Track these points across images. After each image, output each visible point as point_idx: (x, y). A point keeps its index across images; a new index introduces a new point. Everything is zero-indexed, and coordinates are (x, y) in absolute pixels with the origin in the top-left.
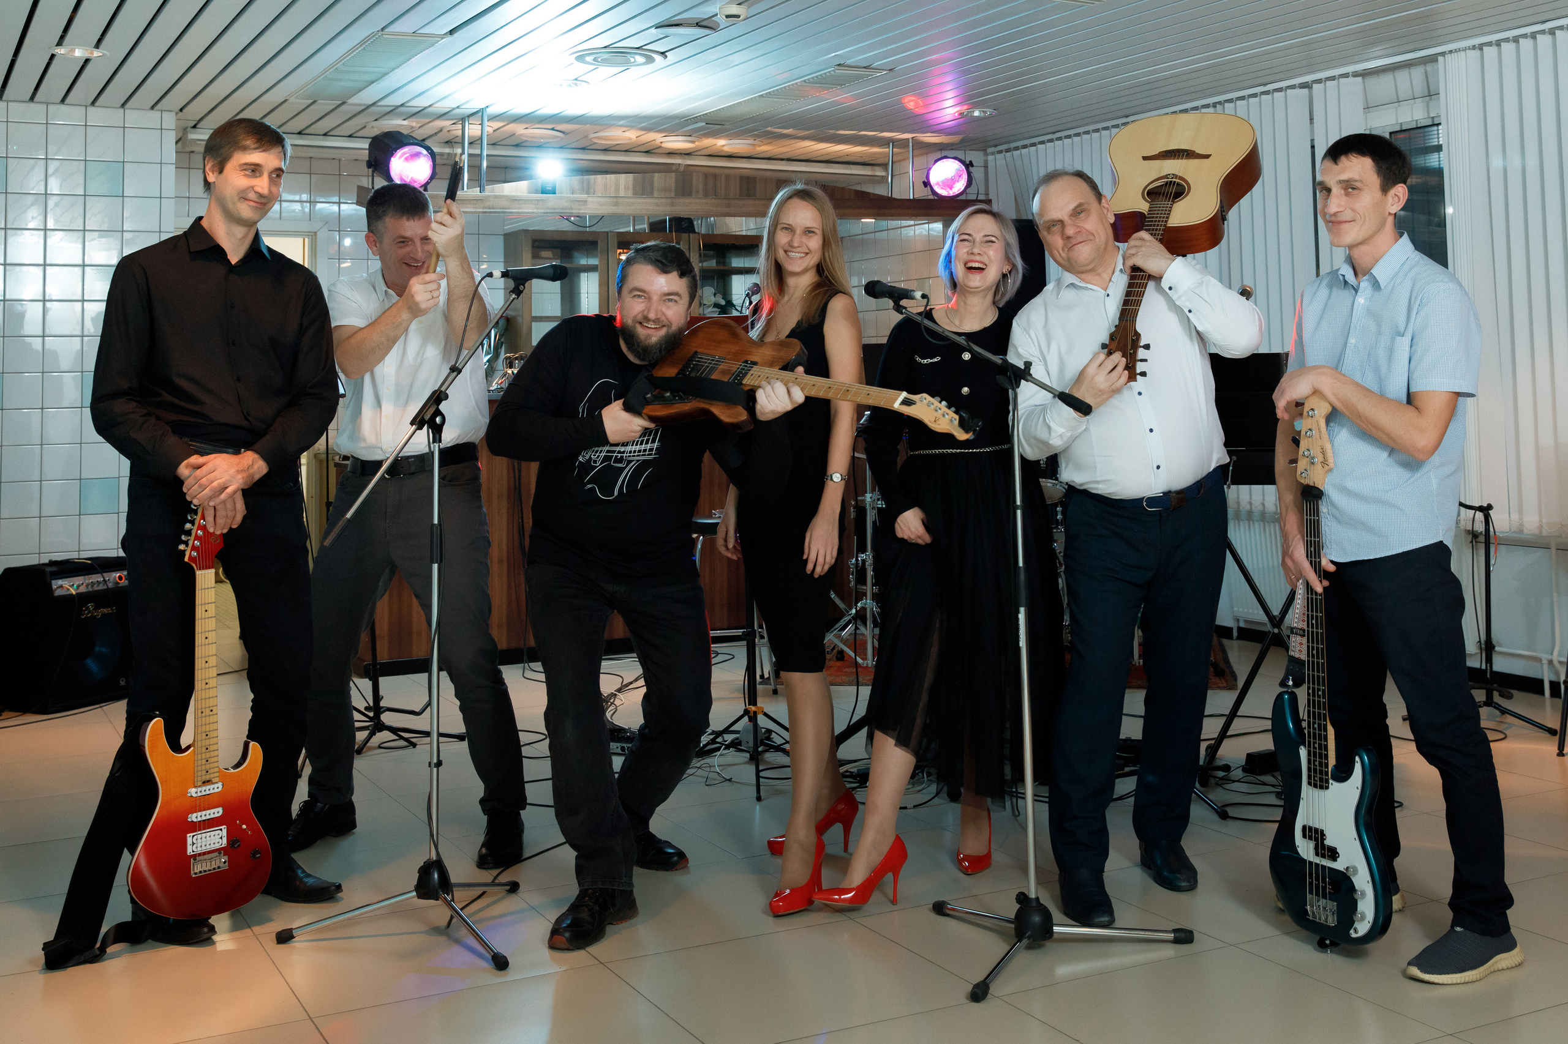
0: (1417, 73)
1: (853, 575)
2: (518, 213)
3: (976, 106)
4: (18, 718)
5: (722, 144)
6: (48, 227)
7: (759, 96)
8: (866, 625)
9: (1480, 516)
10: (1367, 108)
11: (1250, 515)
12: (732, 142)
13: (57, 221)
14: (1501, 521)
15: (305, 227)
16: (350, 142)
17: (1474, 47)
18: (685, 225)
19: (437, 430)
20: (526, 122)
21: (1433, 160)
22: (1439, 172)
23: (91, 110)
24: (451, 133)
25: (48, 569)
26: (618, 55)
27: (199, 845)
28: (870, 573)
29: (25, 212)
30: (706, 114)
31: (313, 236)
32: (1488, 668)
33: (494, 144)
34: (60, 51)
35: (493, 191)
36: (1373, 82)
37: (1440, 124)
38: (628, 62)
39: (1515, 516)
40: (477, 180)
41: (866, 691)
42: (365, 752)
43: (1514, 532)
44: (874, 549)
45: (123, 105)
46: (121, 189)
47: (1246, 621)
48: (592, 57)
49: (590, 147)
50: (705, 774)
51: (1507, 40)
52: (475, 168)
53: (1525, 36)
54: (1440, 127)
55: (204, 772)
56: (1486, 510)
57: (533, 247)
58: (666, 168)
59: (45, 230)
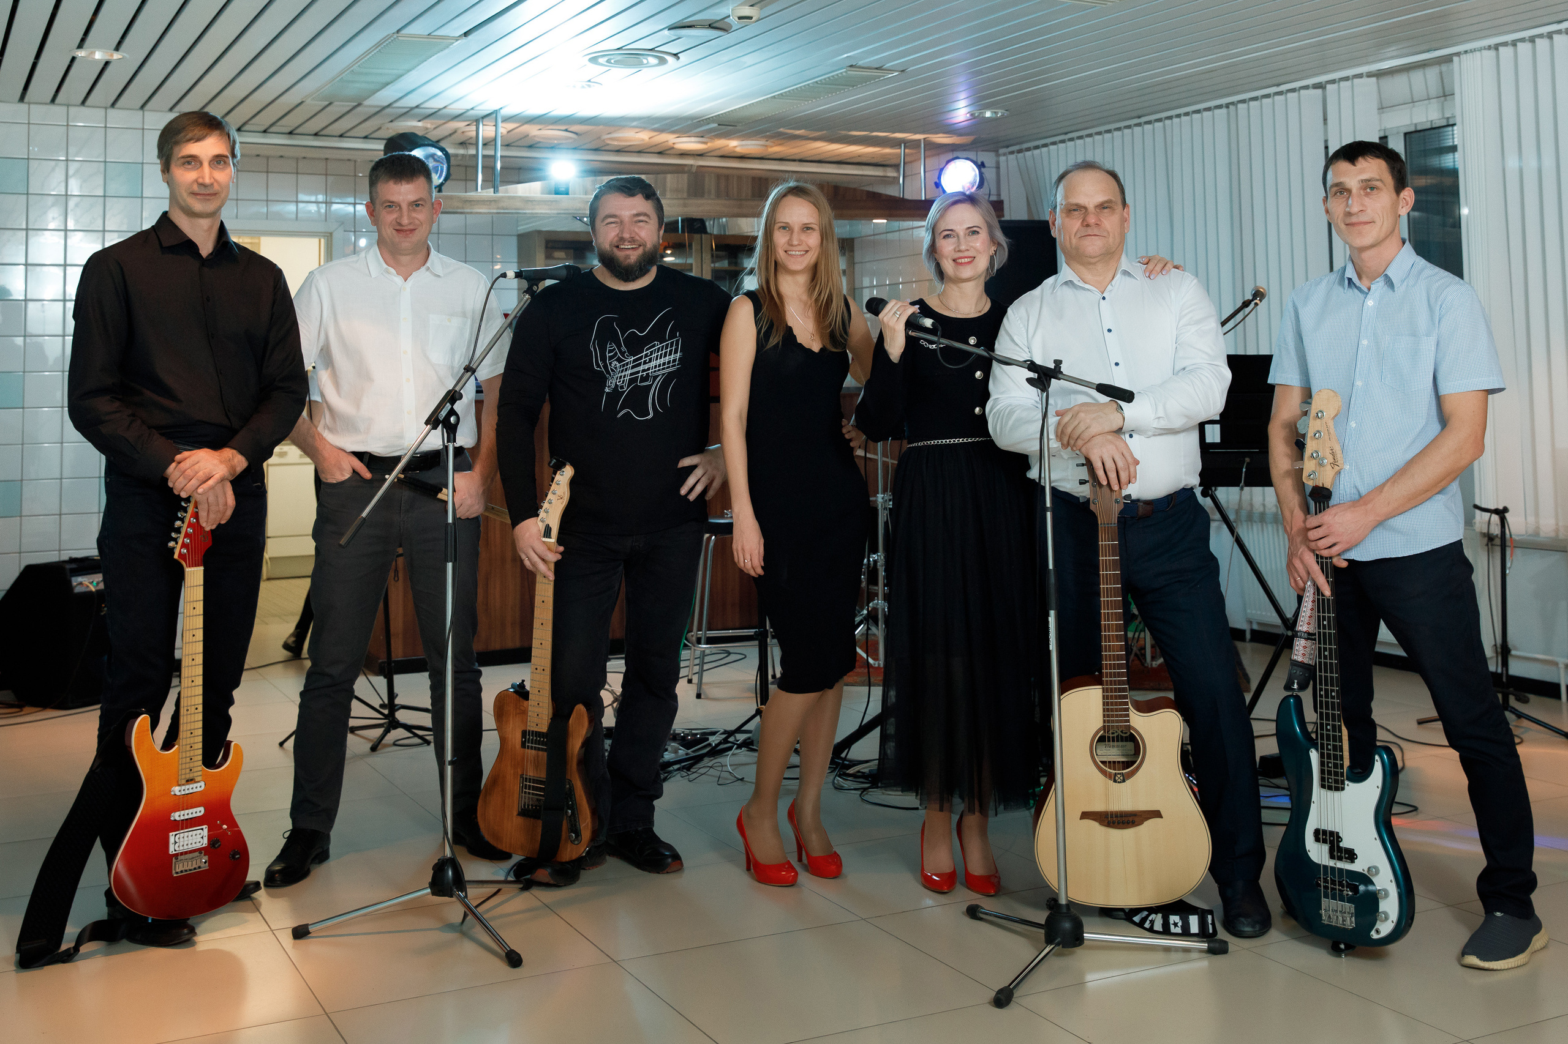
0: (1432, 73)
1: (864, 575)
2: (532, 213)
3: (988, 107)
4: (37, 714)
5: (734, 145)
6: (68, 228)
7: (772, 97)
8: (878, 626)
9: (1495, 518)
10: (1382, 108)
11: (1262, 518)
12: (744, 143)
13: (77, 221)
14: (1517, 524)
15: (321, 228)
16: (365, 143)
17: (1489, 48)
18: (697, 225)
19: (451, 430)
20: (540, 123)
21: (1448, 161)
22: (1454, 173)
23: (111, 112)
24: (466, 134)
25: (68, 566)
26: (631, 57)
27: (181, 844)
28: (882, 573)
29: (45, 213)
30: (719, 115)
31: (329, 237)
32: (1504, 672)
33: (508, 145)
34: (80, 54)
35: (507, 191)
36: (1388, 83)
37: (1455, 124)
38: (641, 64)
39: (1531, 519)
40: (491, 180)
41: (877, 692)
42: (380, 749)
43: (1530, 535)
44: (886, 550)
45: (142, 107)
46: (140, 189)
47: (1259, 624)
48: (606, 59)
49: (603, 148)
50: (718, 774)
51: (1523, 40)
52: (489, 169)
53: (1541, 36)
54: (1455, 128)
55: (188, 771)
56: (1502, 513)
57: (547, 247)
58: (678, 169)
59: (66, 230)
